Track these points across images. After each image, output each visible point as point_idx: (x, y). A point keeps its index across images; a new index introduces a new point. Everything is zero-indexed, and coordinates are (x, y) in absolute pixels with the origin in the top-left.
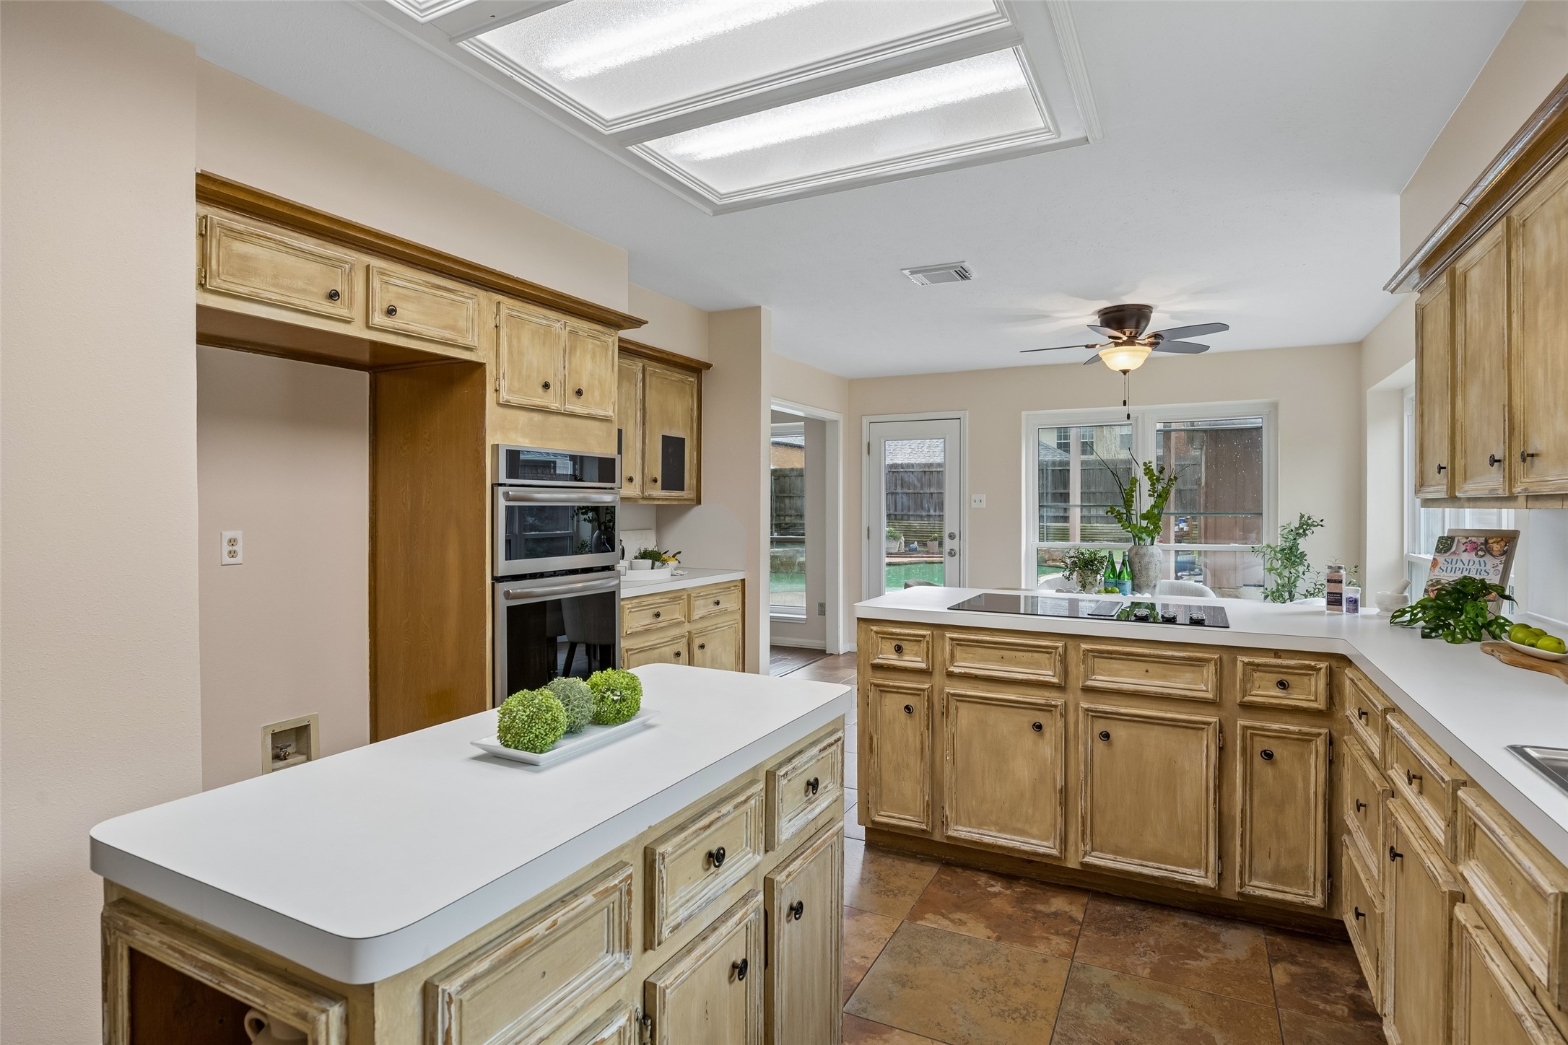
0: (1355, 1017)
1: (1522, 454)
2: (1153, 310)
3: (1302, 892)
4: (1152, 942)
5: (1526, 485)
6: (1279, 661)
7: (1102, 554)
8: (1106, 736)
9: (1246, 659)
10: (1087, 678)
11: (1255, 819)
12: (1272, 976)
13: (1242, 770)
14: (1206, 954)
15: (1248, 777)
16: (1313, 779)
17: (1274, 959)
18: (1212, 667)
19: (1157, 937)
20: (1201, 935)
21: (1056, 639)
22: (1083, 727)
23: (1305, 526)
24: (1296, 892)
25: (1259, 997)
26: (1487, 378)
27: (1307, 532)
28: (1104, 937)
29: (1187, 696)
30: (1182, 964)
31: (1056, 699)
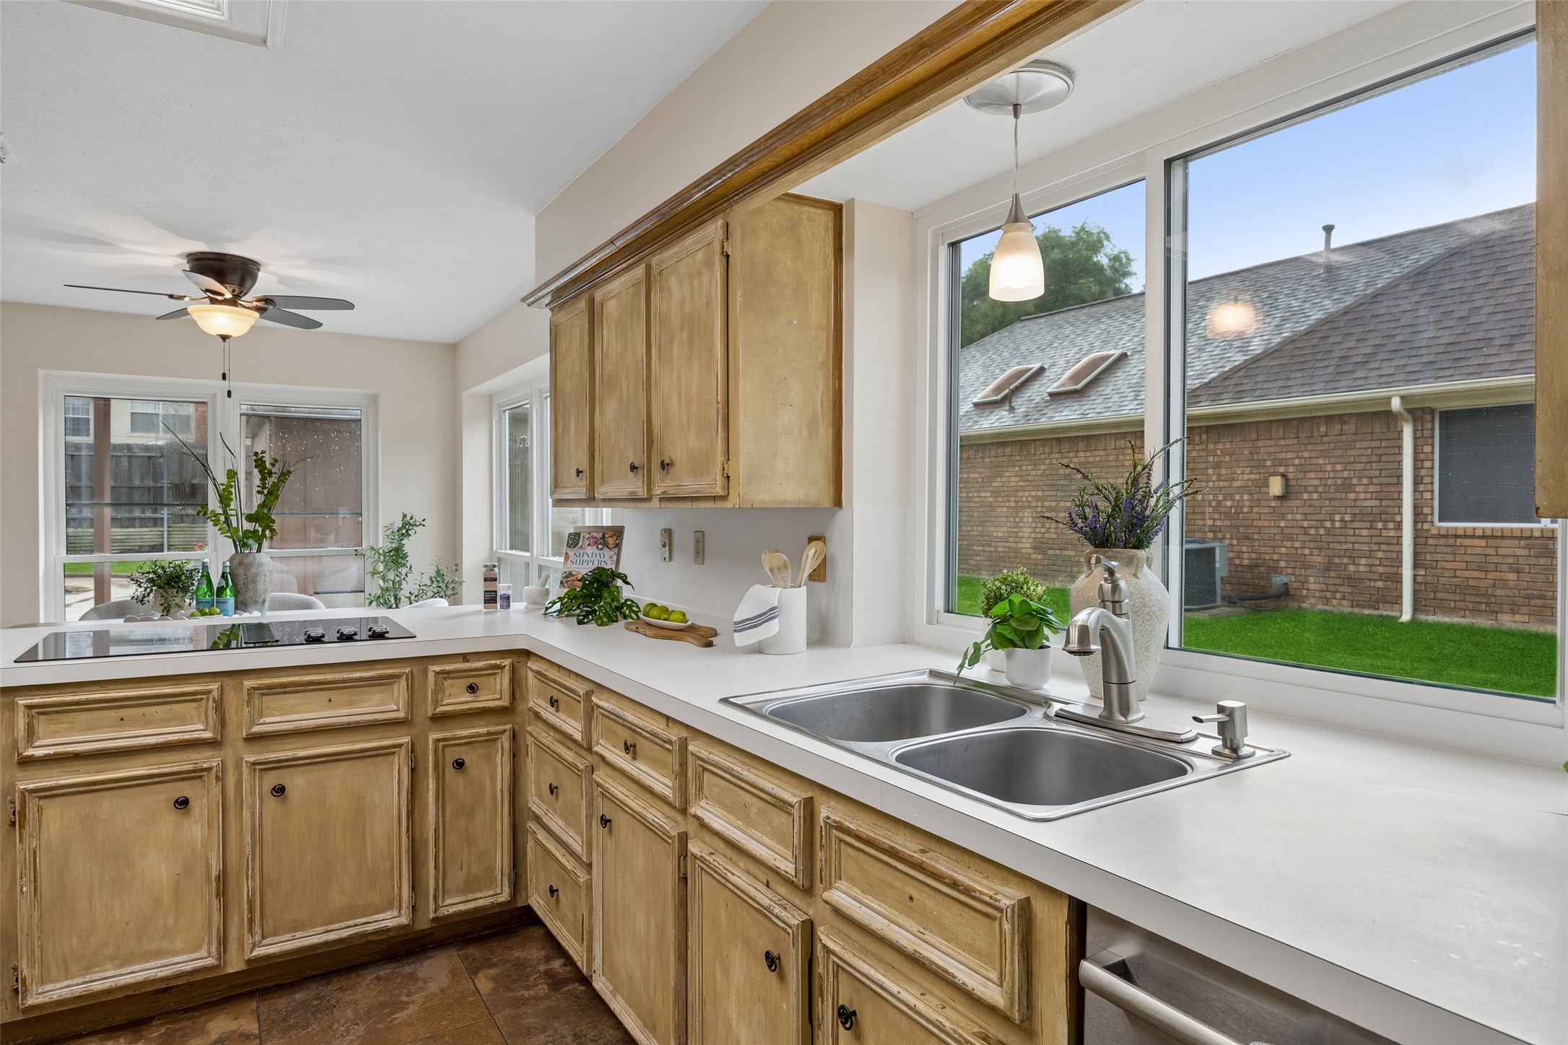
0: (554, 990)
1: (662, 463)
2: (261, 269)
3: (491, 893)
4: (350, 1014)
5: (665, 489)
6: (468, 665)
7: (189, 567)
8: (280, 791)
9: (438, 668)
10: (253, 723)
11: (447, 837)
12: (477, 988)
13: (435, 787)
14: (411, 999)
15: (441, 793)
16: (499, 777)
17: (473, 972)
18: (403, 683)
19: (354, 1006)
20: (398, 981)
21: (207, 680)
22: (249, 787)
23: (407, 527)
24: (486, 895)
25: (474, 1016)
26: (625, 397)
27: (410, 532)
28: (293, 1037)
29: (377, 720)
30: (390, 1022)
31: (208, 759)
